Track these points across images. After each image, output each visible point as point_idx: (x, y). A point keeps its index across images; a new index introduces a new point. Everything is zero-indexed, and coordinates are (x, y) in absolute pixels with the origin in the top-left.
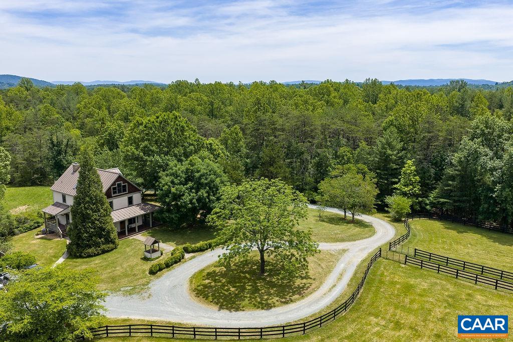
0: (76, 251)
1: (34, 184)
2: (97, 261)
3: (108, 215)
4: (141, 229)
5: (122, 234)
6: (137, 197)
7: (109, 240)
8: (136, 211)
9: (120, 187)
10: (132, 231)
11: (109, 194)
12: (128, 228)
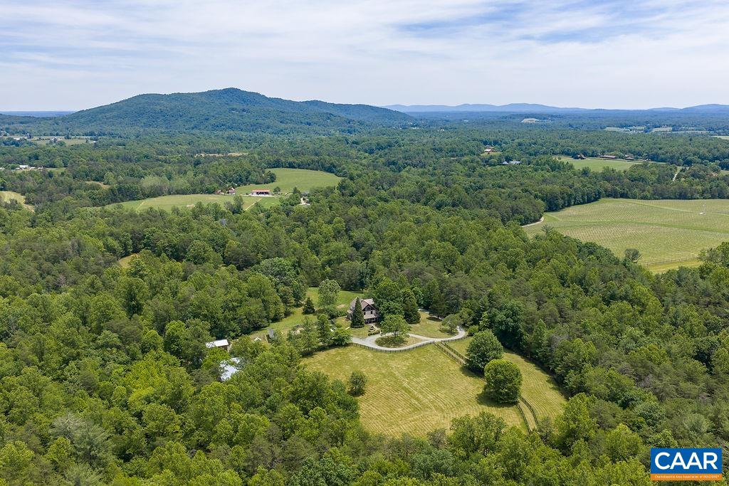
0: (353, 325)
1: (351, 290)
2: (357, 329)
3: (363, 317)
4: (374, 322)
5: (366, 323)
6: (374, 312)
7: (361, 324)
8: (373, 316)
9: (369, 308)
10: (370, 322)
11: (364, 310)
12: (370, 321)
